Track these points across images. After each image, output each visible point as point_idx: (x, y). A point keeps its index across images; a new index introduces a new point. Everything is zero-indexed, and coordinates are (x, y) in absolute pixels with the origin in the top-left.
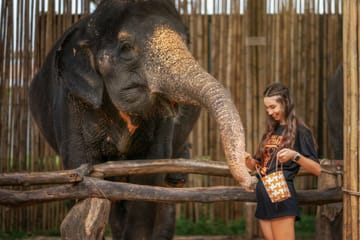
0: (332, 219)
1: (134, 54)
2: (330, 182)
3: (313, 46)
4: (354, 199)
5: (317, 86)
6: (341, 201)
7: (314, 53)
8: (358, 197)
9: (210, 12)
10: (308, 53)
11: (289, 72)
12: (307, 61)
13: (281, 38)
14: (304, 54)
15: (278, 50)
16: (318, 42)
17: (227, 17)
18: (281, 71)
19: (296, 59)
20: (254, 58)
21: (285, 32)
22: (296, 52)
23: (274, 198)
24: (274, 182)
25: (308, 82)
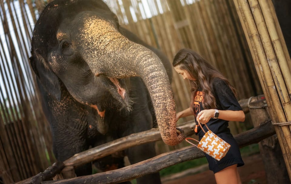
0: (273, 147)
1: (73, 48)
2: (261, 115)
3: (226, 17)
4: (285, 130)
5: (237, 43)
6: (275, 133)
7: (228, 20)
8: (288, 126)
9: (149, 16)
10: (224, 21)
11: (215, 39)
12: (225, 28)
13: (203, 18)
14: (222, 24)
15: (203, 26)
16: (228, 12)
17: (161, 15)
18: (209, 40)
19: (217, 29)
20: (184, 36)
21: (204, 13)
22: (216, 24)
23: (218, 156)
24: (209, 143)
25: (231, 42)
